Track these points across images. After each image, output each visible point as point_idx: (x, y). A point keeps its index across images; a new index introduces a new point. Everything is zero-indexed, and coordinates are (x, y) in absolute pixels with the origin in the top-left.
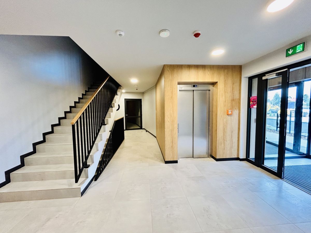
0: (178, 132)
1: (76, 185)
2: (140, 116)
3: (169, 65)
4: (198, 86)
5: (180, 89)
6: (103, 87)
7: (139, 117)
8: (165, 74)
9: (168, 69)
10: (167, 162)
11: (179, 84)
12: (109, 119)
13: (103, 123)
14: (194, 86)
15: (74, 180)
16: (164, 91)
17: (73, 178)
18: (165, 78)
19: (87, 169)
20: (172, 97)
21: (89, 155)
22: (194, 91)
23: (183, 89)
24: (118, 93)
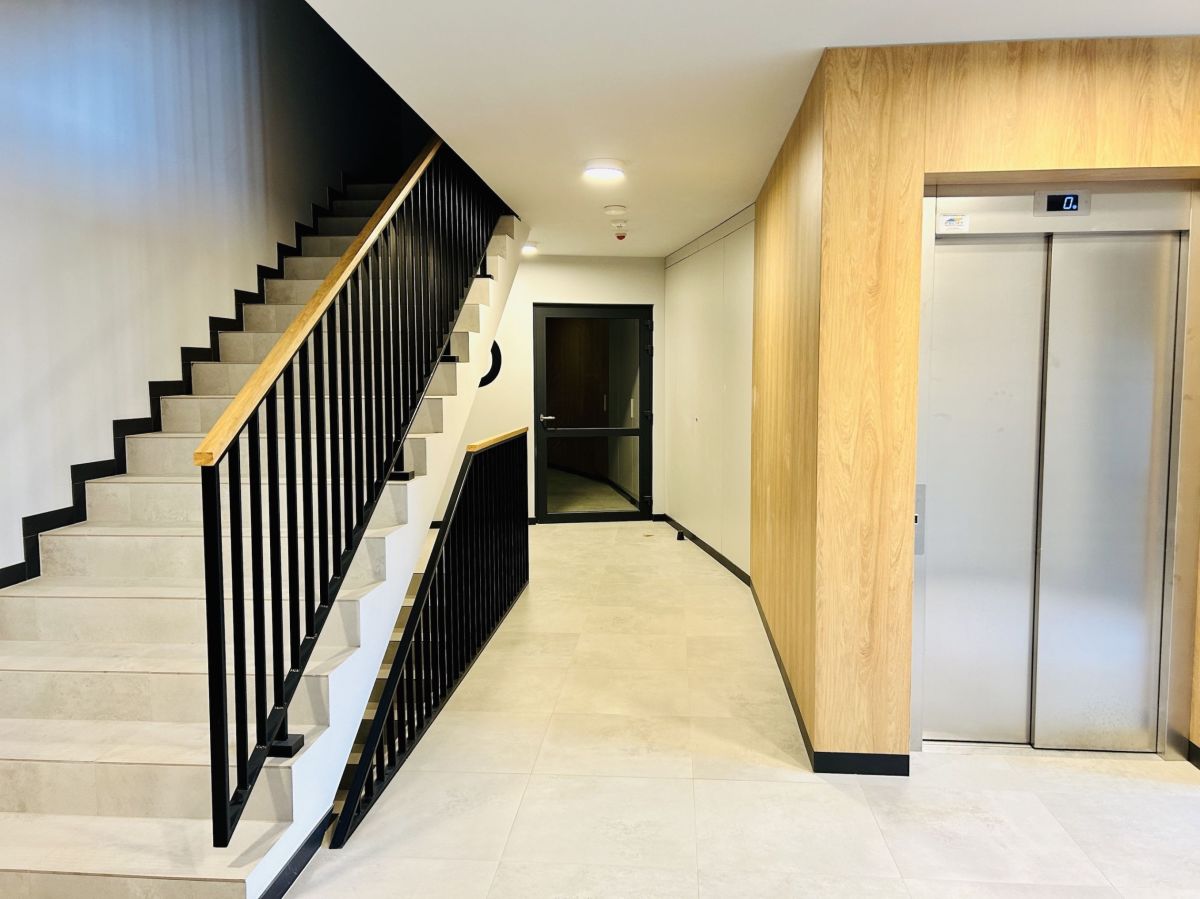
0: (919, 548)
1: (216, 863)
2: (637, 426)
3: (861, 49)
4: (1088, 203)
5: (944, 230)
6: (393, 219)
7: (633, 432)
8: (828, 122)
9: (857, 80)
10: (826, 763)
11: (936, 187)
12: (431, 438)
13: (394, 467)
14: (1055, 204)
15: (208, 825)
16: (822, 242)
17: (203, 817)
18: (830, 148)
19: (287, 762)
20: (876, 289)
21: (300, 675)
22: (1056, 245)
23: (964, 229)
24: (495, 262)
